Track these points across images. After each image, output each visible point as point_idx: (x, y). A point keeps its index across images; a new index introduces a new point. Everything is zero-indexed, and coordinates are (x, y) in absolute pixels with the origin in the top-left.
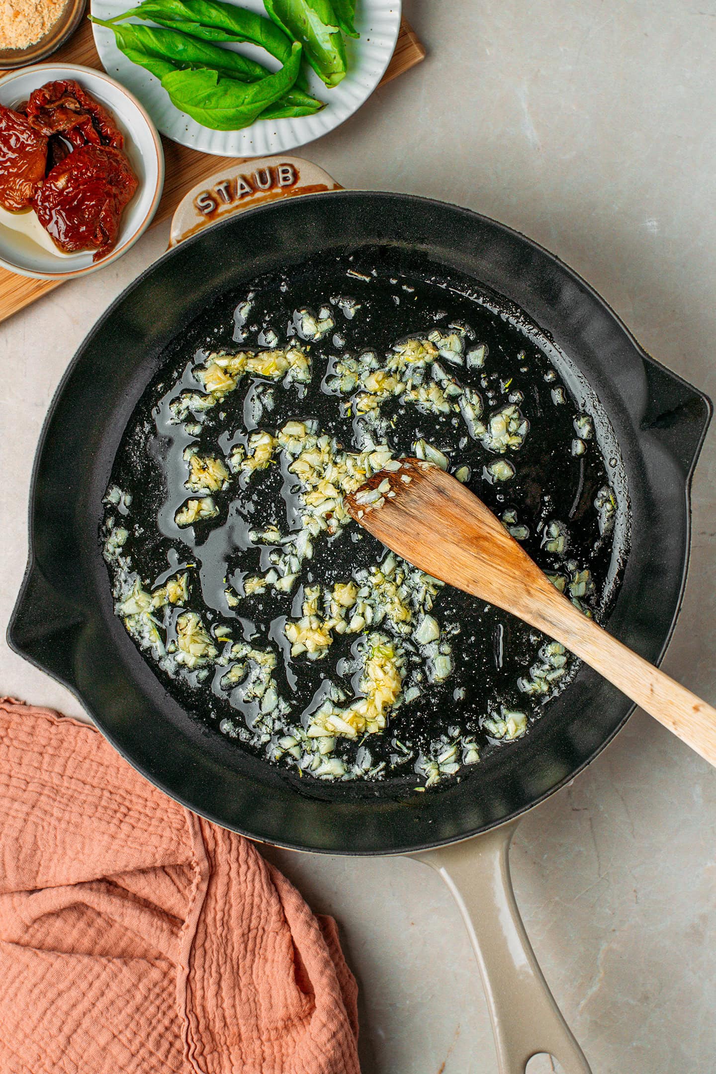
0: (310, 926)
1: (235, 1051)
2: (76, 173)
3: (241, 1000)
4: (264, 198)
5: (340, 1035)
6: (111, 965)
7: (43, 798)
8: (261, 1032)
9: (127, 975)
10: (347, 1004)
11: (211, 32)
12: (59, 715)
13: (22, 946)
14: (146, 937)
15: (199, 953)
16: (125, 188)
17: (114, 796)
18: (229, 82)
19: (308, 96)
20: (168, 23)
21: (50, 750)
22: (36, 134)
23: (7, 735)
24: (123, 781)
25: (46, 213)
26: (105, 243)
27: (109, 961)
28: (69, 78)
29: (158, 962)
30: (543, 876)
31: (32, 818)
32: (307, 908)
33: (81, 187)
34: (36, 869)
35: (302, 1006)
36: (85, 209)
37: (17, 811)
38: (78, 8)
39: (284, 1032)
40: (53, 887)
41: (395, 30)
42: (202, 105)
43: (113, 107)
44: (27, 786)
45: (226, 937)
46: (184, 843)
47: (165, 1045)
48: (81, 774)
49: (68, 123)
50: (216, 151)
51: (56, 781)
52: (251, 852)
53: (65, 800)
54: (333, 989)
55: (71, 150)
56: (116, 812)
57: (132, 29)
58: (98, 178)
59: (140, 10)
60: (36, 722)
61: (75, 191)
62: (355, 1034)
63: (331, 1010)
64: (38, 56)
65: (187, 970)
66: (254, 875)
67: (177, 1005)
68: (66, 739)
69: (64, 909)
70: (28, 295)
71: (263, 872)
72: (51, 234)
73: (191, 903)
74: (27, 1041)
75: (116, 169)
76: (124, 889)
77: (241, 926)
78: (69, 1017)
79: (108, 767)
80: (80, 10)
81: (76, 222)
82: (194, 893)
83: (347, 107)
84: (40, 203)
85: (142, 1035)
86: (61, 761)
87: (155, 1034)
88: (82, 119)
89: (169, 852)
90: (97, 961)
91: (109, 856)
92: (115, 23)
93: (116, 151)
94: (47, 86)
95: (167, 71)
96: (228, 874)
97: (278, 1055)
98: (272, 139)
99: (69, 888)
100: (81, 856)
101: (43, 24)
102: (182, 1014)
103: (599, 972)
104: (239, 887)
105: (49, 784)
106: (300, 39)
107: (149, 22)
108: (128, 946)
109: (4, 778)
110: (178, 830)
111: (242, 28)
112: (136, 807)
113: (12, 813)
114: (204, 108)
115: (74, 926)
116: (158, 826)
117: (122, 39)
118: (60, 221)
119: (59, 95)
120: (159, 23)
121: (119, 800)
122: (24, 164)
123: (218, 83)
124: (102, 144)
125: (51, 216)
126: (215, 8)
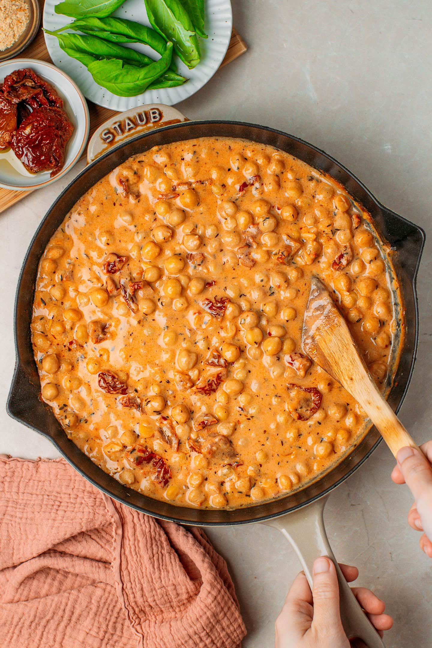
2: (36, 124)
4: (143, 130)
5: (222, 592)
7: (9, 508)
9: (83, 598)
11: (117, 37)
12: (9, 457)
15: (125, 573)
16: (66, 131)
17: (50, 497)
18: (130, 67)
19: (177, 75)
20: (91, 32)
21: (8, 479)
22: (9, 102)
24: (54, 487)
25: (19, 150)
26: (56, 166)
28: (28, 67)
31: (4, 521)
33: (40, 132)
35: (195, 586)
36: (43, 146)
38: (36, 25)
41: (229, 33)
42: (113, 81)
43: (54, 82)
45: (140, 561)
46: (97, 513)
48: (29, 490)
49: (28, 94)
50: (122, 109)
51: (15, 497)
53: (22, 507)
55: (32, 111)
56: (53, 505)
57: (68, 36)
58: (50, 126)
59: (74, 25)
61: (37, 135)
63: (212, 583)
64: (12, 55)
65: (121, 585)
68: (16, 470)
70: (9, 201)
72: (23, 163)
75: (60, 120)
79: (44, 481)
80: (37, 26)
81: (38, 154)
83: (200, 80)
84: (15, 144)
86: (15, 484)
88: (37, 91)
89: (89, 520)
92: (59, 33)
93: (59, 109)
94: (14, 73)
95: (91, 61)
96: (133, 521)
101: (14, 35)
104: (141, 528)
105: (11, 500)
106: (171, 40)
107: (79, 32)
110: (93, 506)
111: (136, 34)
112: (65, 500)
114: (114, 83)
116: (80, 507)
117: (62, 42)
118: (29, 154)
119: (22, 78)
120: (85, 33)
121: (54, 498)
122: (3, 122)
123: (123, 67)
124: (50, 106)
125: (23, 151)
126: (119, 22)
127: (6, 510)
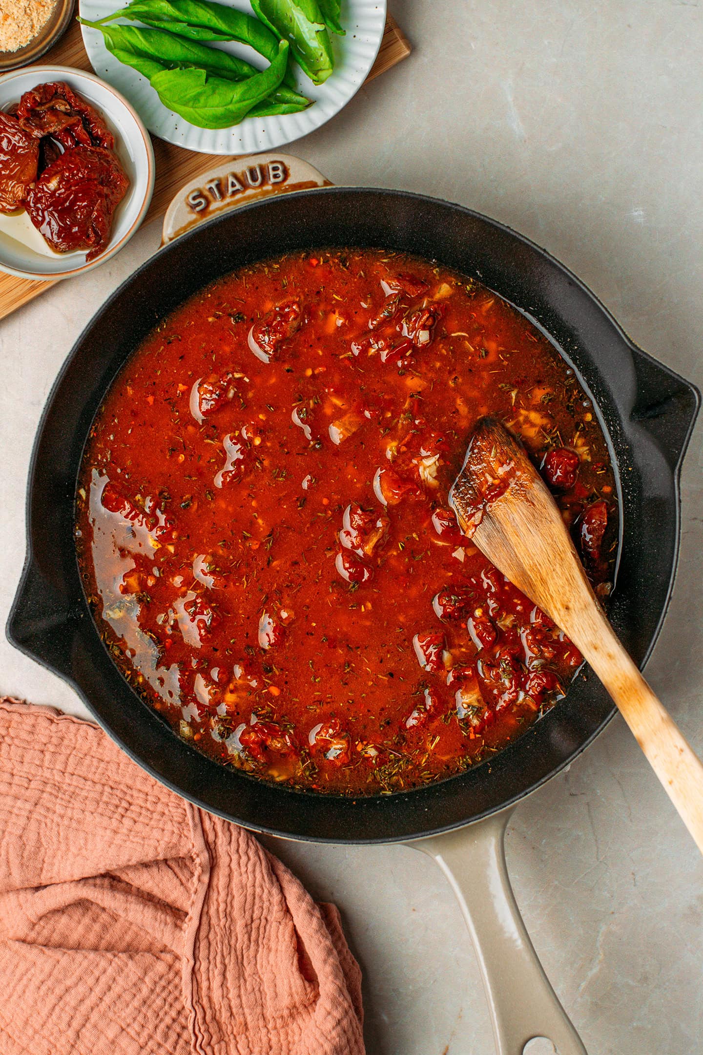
0: (312, 915)
1: (242, 1040)
2: (67, 174)
3: (246, 989)
4: (255, 196)
5: (345, 1022)
6: (116, 959)
7: (45, 795)
8: (267, 1021)
9: (133, 969)
10: (351, 990)
11: (198, 32)
12: (59, 712)
13: (29, 943)
14: (150, 931)
15: (203, 944)
16: (116, 188)
17: (115, 791)
18: (217, 81)
19: (296, 93)
20: (156, 23)
22: (28, 136)
23: (8, 734)
24: (124, 776)
25: (38, 215)
26: (97, 243)
27: (115, 956)
28: (59, 80)
29: (163, 955)
30: (542, 861)
31: (35, 816)
32: (308, 897)
33: (73, 188)
34: (40, 866)
35: (306, 994)
36: (77, 209)
37: (20, 809)
38: (67, 10)
39: (290, 1020)
40: (58, 884)
41: (380, 26)
42: (191, 104)
43: (103, 108)
44: (29, 784)
45: (230, 928)
46: (185, 836)
47: (173, 1037)
48: (82, 771)
49: (59, 125)
50: (206, 149)
51: (58, 778)
52: (251, 844)
53: (67, 797)
54: (336, 977)
55: (63, 151)
56: (117, 807)
57: (120, 29)
58: (90, 179)
59: (128, 11)
60: (36, 720)
61: (67, 192)
62: (360, 1019)
63: (335, 998)
64: (29, 59)
65: (192, 962)
66: (255, 865)
67: (183, 997)
68: (66, 736)
69: (69, 905)
70: (21, 296)
71: (264, 863)
72: (44, 235)
73: (193, 895)
74: (37, 1037)
75: (108, 170)
76: (127, 883)
77: (244, 917)
78: (77, 1012)
79: (108, 762)
80: (69, 13)
81: (68, 223)
82: (195, 886)
83: (333, 103)
84: (32, 205)
85: (150, 1027)
86: (62, 758)
87: (162, 1026)
88: (73, 120)
89: (171, 845)
90: (103, 956)
91: (113, 851)
92: (104, 24)
93: (106, 152)
94: (37, 89)
95: (156, 70)
96: (229, 866)
97: (284, 1043)
98: (261, 136)
99: (72, 885)
100: (84, 852)
101: (32, 26)
102: (188, 1005)
103: (599, 953)
104: (240, 878)
105: (51, 782)
106: (287, 37)
107: (138, 23)
108: (133, 940)
109: (6, 777)
110: (180, 823)
111: (230, 27)
112: (138, 802)
113: (15, 811)
114: (192, 107)
115: (79, 922)
116: (160, 820)
117: (110, 39)
118: (53, 222)
119: (49, 97)
120: (147, 24)
121: (120, 795)
122: (15, 166)
123: (206, 82)
124: (93, 145)
125: (44, 217)
126: (202, 8)
127: (40, 798)
